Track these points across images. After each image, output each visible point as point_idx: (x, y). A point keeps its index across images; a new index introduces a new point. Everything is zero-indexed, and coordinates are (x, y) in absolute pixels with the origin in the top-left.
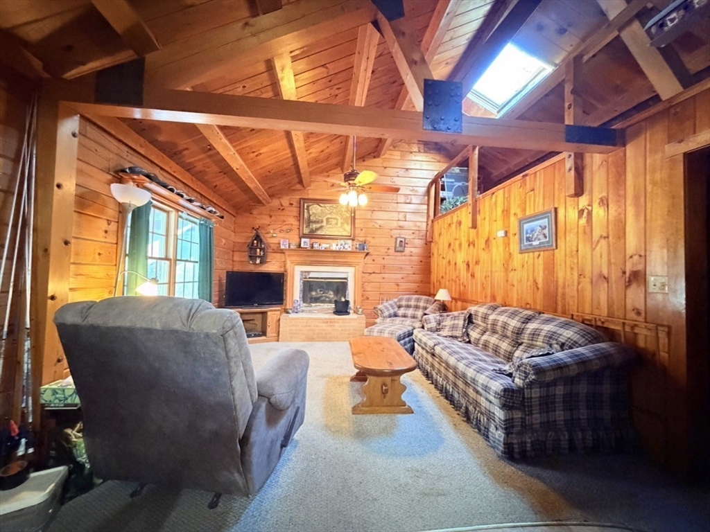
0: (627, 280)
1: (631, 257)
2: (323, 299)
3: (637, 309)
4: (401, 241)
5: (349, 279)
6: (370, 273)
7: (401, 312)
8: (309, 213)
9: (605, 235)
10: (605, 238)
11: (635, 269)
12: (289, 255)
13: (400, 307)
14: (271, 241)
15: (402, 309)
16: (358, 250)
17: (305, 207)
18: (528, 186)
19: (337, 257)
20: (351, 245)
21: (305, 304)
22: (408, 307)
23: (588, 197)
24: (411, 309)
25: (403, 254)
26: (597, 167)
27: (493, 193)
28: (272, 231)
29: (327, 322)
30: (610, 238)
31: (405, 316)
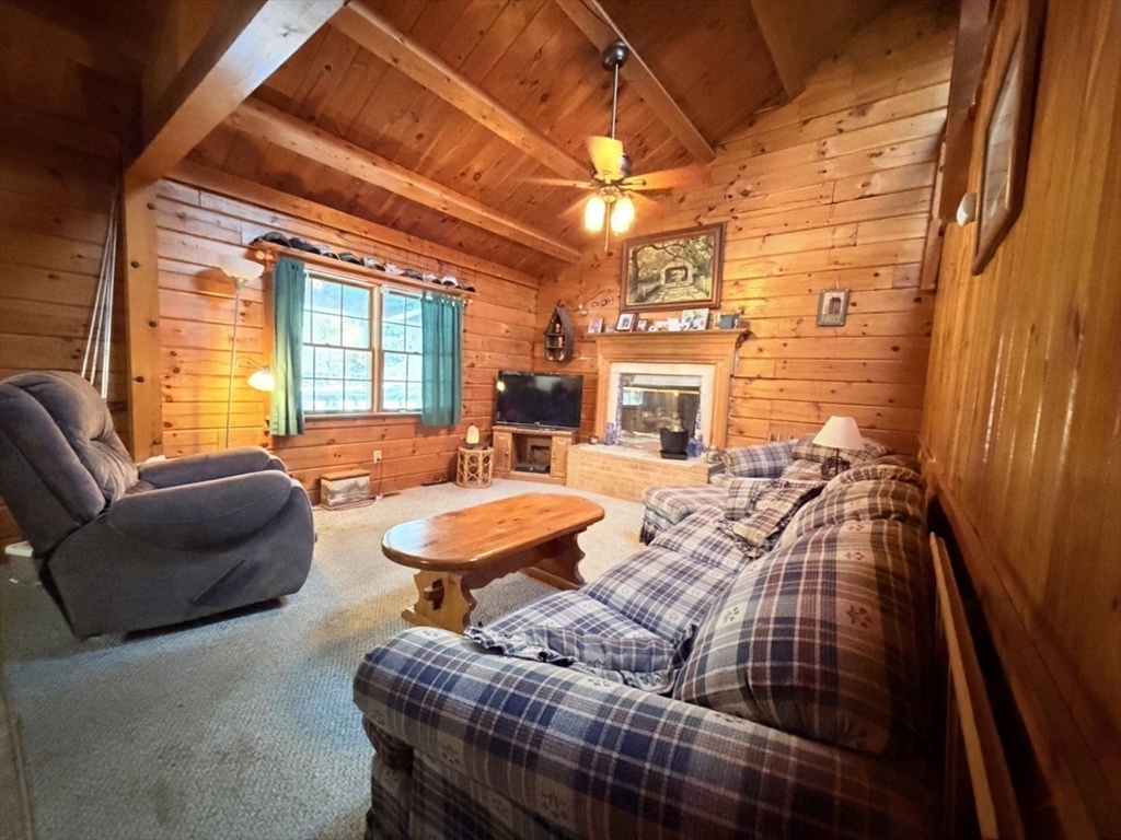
4: (837, 299)
6: (751, 379)
8: (635, 265)
12: (602, 346)
14: (581, 322)
16: (719, 329)
17: (631, 255)
19: (680, 345)
20: (704, 319)
21: (623, 432)
28: (581, 307)
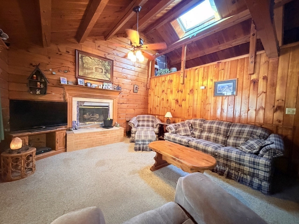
0: (275, 109)
1: (278, 100)
2: (91, 119)
3: (279, 120)
4: (136, 87)
5: (110, 107)
6: (121, 103)
7: (141, 123)
8: (82, 61)
9: (265, 91)
10: (265, 92)
11: (279, 105)
12: (68, 90)
13: (139, 121)
14: (50, 77)
15: (141, 122)
16: (116, 90)
17: (80, 57)
18: (221, 68)
19: (103, 93)
20: (112, 87)
21: (81, 124)
22: (143, 121)
23: (256, 75)
24: (146, 122)
25: (137, 94)
26: (263, 63)
27: (197, 69)
28: (51, 70)
29: (102, 134)
30: (268, 93)
31: (143, 126)
